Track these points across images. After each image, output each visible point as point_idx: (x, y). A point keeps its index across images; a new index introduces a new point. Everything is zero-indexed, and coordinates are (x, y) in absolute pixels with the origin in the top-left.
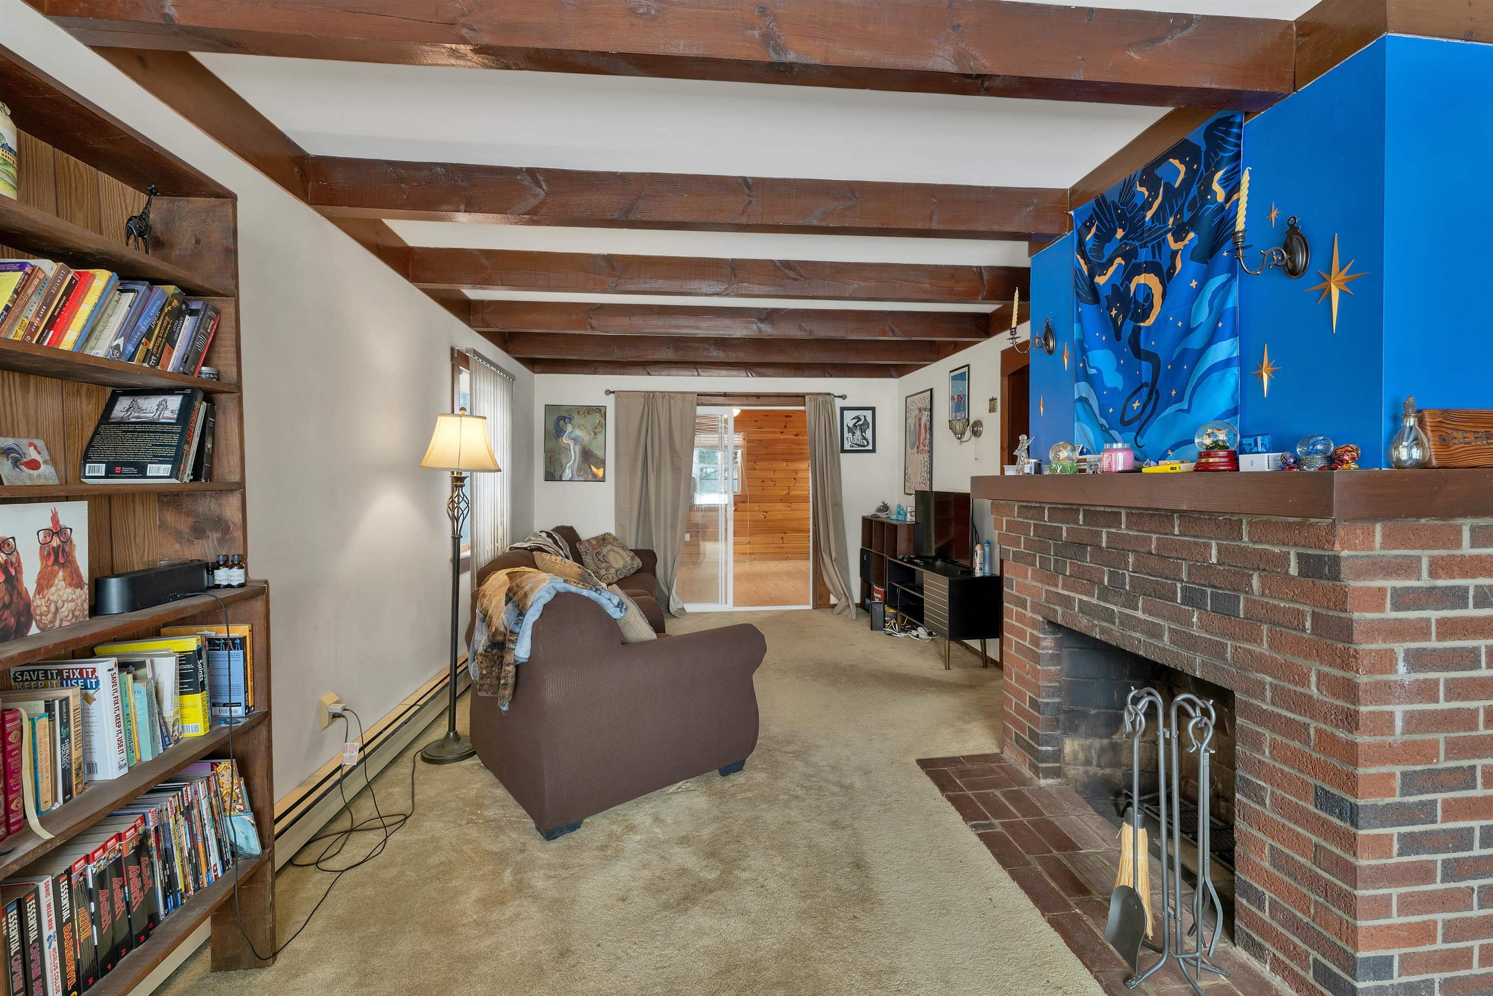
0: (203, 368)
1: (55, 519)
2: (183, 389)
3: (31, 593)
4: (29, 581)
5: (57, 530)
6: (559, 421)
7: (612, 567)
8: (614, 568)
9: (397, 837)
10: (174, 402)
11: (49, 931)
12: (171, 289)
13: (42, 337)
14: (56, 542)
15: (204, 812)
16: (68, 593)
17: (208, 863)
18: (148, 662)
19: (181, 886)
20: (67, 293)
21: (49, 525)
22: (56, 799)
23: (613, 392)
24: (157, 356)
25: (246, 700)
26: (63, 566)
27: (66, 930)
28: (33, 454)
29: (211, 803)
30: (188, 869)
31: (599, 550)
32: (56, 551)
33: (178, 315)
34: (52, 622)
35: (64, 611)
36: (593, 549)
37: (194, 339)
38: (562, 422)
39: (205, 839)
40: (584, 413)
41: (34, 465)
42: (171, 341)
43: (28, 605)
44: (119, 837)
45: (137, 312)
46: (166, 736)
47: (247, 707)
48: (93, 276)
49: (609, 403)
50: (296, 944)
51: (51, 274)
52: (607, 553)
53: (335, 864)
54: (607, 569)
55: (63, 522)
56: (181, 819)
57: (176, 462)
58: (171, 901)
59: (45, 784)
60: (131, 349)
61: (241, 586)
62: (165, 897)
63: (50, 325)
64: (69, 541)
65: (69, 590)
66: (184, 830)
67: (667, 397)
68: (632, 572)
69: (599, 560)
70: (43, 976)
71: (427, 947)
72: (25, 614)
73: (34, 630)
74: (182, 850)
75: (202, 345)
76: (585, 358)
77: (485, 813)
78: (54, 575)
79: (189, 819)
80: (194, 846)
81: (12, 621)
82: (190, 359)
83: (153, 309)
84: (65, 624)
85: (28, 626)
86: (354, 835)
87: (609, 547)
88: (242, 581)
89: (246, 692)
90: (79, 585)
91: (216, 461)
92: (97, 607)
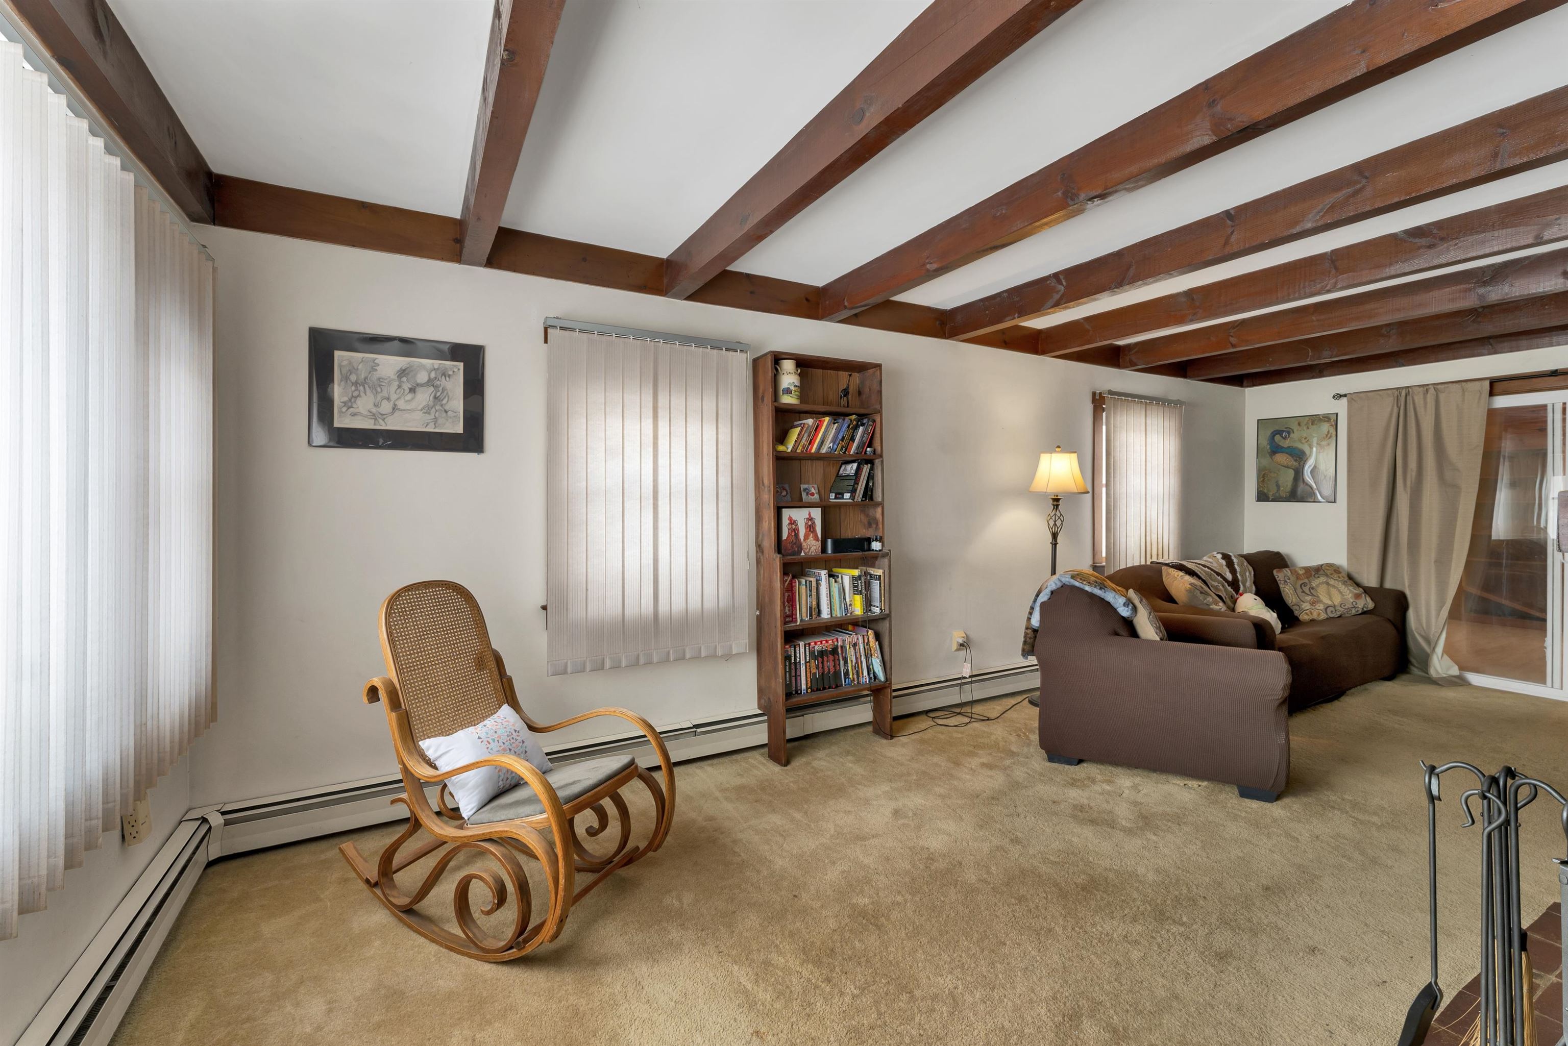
0: (868, 449)
1: (810, 514)
2: (858, 460)
3: (802, 541)
4: (802, 536)
5: (810, 519)
6: (1274, 436)
7: (1321, 602)
8: (1324, 603)
9: (976, 725)
10: (855, 465)
11: (803, 662)
12: (854, 417)
13: (807, 448)
14: (810, 523)
15: (861, 650)
16: (814, 542)
17: (863, 674)
18: (840, 576)
19: (851, 676)
20: (816, 430)
21: (808, 517)
22: (807, 617)
23: (1345, 396)
24: (847, 448)
25: (881, 606)
26: (812, 532)
27: (808, 664)
28: (813, 490)
29: (864, 647)
30: (854, 671)
31: (1306, 581)
32: (810, 526)
33: (856, 428)
34: (809, 552)
35: (812, 549)
36: (1298, 578)
37: (862, 436)
38: (1277, 438)
39: (861, 662)
40: (1307, 423)
41: (813, 494)
42: (852, 439)
43: (801, 544)
44: (827, 642)
45: (838, 431)
46: (846, 609)
47: (881, 609)
48: (824, 420)
49: (1341, 408)
50: (901, 738)
51: (811, 424)
52: (1318, 586)
53: (940, 722)
54: (1313, 603)
55: (812, 516)
56: (852, 648)
57: (853, 492)
58: (847, 680)
59: (804, 610)
60: (835, 447)
61: (880, 550)
62: (845, 679)
63: (810, 444)
64: (814, 523)
65: (814, 541)
66: (853, 653)
67: (1432, 391)
68: (1354, 611)
69: (1303, 592)
70: (800, 676)
71: (943, 764)
72: (800, 548)
73: (803, 554)
74: (852, 661)
75: (866, 439)
76: (1273, 368)
77: (1030, 736)
78: (810, 535)
79: (855, 649)
80: (857, 662)
81: (796, 549)
82: (861, 446)
83: (844, 428)
84: (813, 554)
85: (801, 552)
86: (960, 716)
87: (1323, 579)
88: (880, 549)
89: (881, 602)
90: (817, 540)
91: (874, 491)
92: (824, 550)
